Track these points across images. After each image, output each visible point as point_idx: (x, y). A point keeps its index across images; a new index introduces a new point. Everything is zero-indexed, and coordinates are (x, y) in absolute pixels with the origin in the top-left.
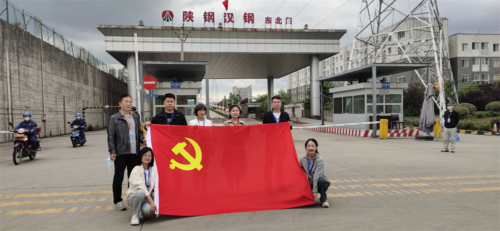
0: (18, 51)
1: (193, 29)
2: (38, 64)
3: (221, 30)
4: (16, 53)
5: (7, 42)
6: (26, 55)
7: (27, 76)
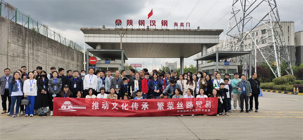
0: (33, 43)
1: (132, 30)
2: (44, 50)
3: (148, 30)
4: (32, 44)
5: (27, 39)
6: (37, 45)
7: (37, 56)
